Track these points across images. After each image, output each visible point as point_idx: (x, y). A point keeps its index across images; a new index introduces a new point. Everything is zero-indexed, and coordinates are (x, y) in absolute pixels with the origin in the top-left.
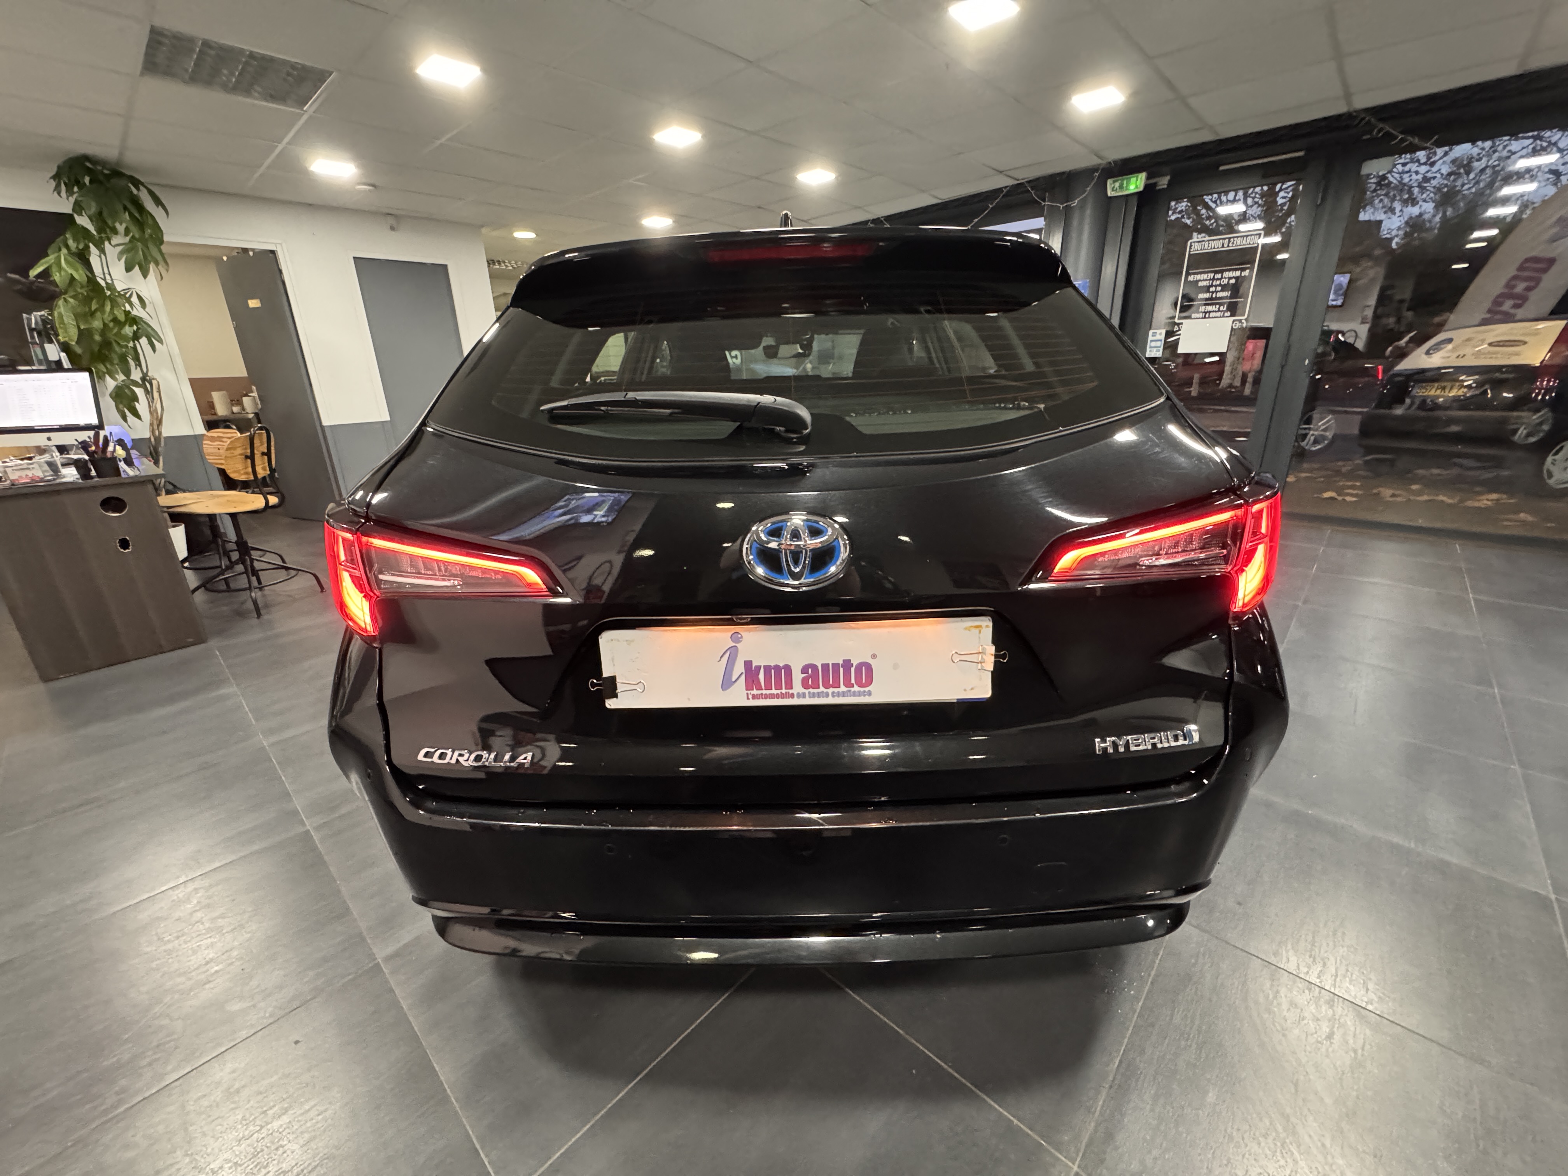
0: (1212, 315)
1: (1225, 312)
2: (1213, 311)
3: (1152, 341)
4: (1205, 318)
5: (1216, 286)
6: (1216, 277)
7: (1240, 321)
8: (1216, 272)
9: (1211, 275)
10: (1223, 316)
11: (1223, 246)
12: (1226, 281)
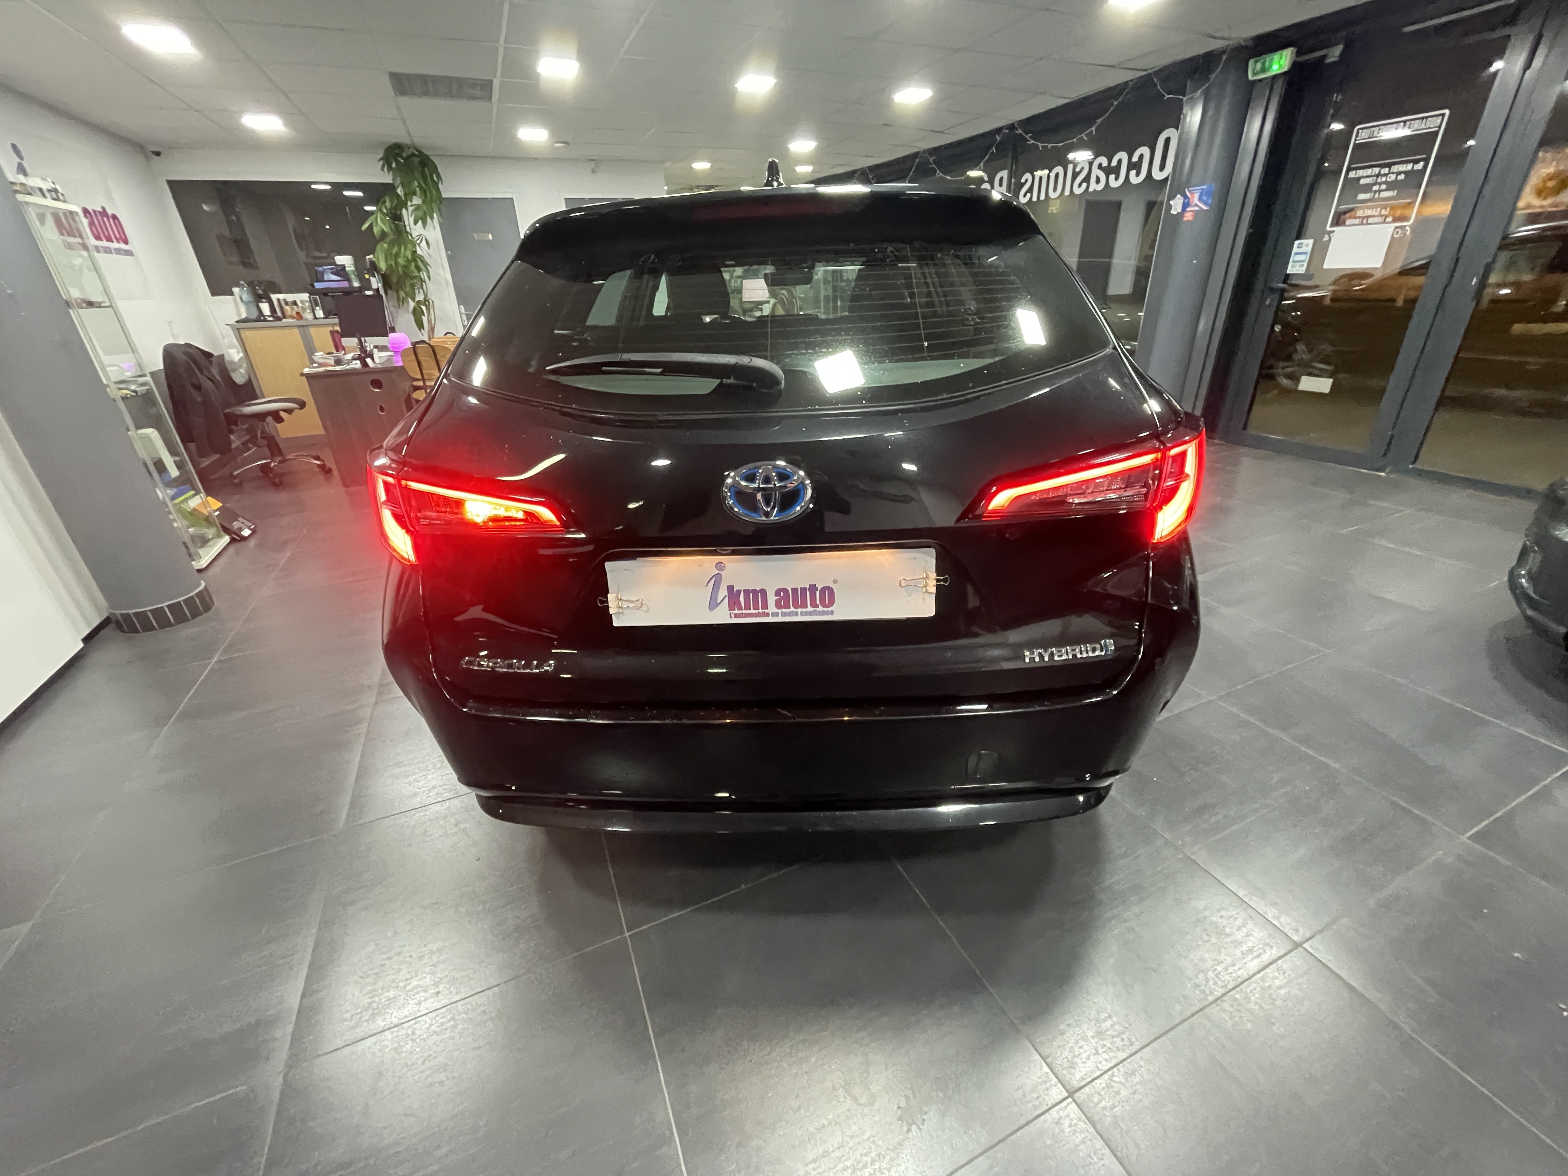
0: (1370, 220)
1: (1386, 217)
2: (1373, 216)
3: (1296, 254)
4: (1362, 224)
5: (1380, 184)
6: (1382, 172)
7: (1403, 228)
8: (1384, 166)
9: (1376, 170)
10: (1384, 222)
12: (1393, 177)
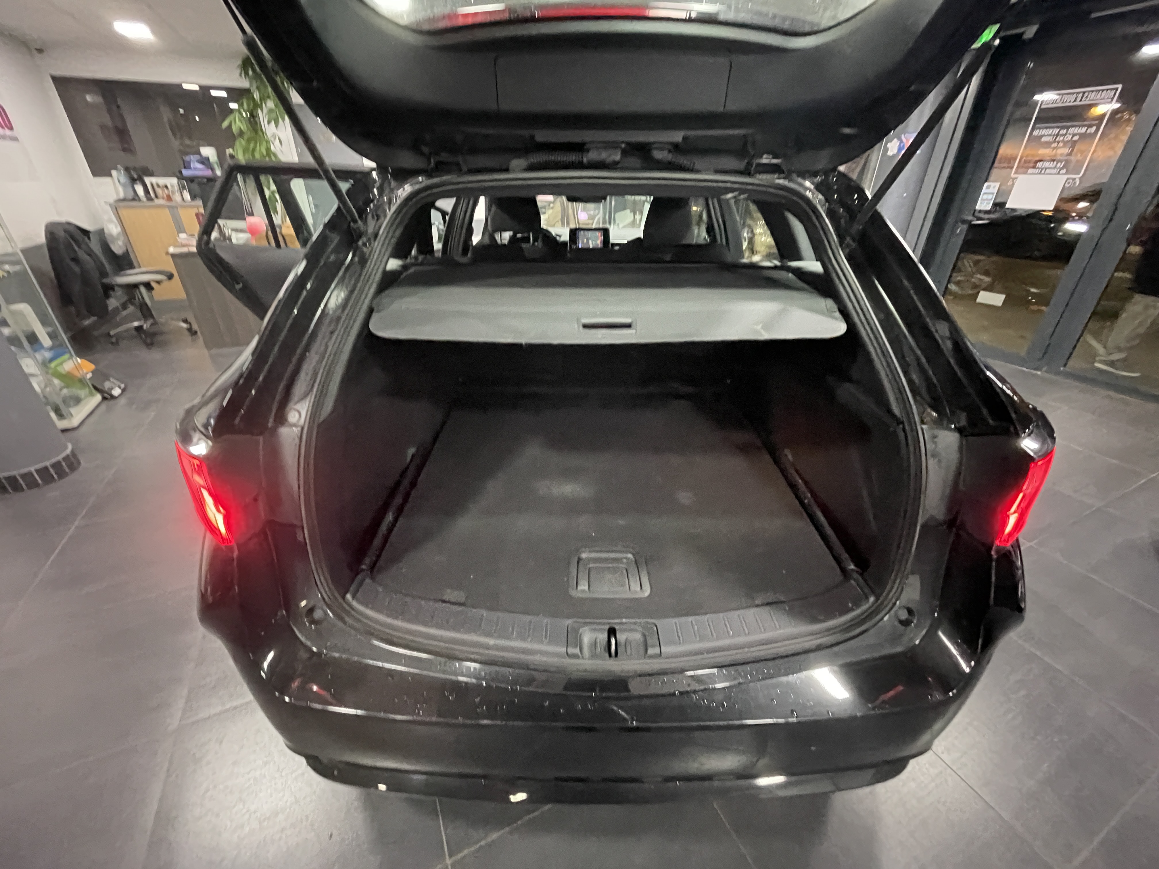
0: (1048, 171)
3: (985, 193)
4: (1040, 173)
5: (1059, 142)
6: (1061, 132)
7: (1074, 179)
8: (1062, 128)
9: (1056, 131)
10: (1059, 173)
11: (1075, 101)
12: (1069, 137)
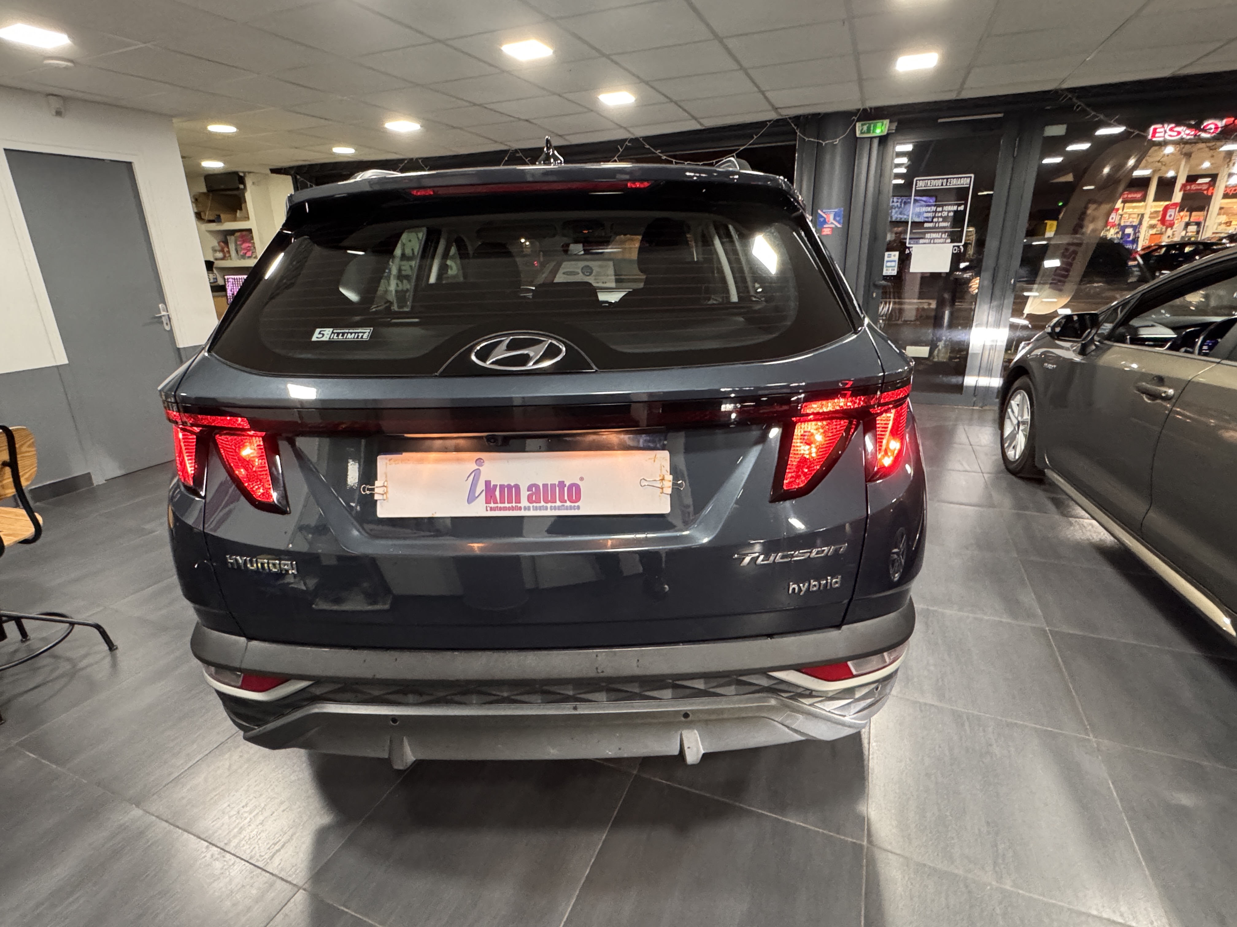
0: (936, 241)
1: (946, 239)
2: (937, 238)
3: (888, 261)
4: (930, 243)
5: (938, 217)
6: (938, 210)
7: (958, 247)
9: (934, 208)
10: (945, 243)
11: (942, 185)
12: (945, 214)
